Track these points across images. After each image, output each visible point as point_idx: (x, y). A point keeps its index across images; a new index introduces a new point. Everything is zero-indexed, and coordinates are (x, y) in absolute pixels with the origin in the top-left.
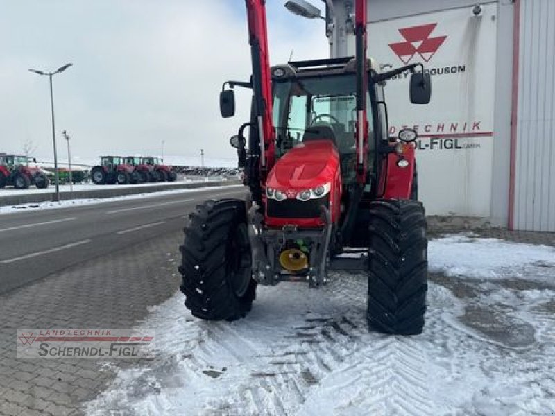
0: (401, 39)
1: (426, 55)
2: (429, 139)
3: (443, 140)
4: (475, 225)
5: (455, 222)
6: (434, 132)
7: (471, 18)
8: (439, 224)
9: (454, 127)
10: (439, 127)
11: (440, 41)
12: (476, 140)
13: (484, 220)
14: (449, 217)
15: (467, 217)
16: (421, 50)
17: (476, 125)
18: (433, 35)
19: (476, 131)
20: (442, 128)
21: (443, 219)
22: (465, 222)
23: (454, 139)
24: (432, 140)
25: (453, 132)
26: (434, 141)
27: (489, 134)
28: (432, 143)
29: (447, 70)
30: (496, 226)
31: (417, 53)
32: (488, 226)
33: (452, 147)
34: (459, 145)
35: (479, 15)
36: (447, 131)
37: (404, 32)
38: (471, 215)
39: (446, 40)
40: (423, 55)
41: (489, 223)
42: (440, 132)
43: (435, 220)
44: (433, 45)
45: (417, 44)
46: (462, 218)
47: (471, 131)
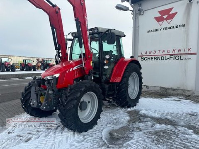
0: (159, 15)
1: (169, 21)
2: (169, 56)
3: (175, 56)
4: (188, 93)
5: (179, 92)
6: (171, 53)
7: (188, 3)
8: (172, 92)
9: (180, 50)
10: (173, 51)
11: (175, 14)
12: (189, 56)
13: (192, 92)
14: (177, 89)
15: (184, 90)
16: (167, 19)
17: (189, 50)
18: (172, 12)
19: (189, 52)
20: (175, 51)
21: (174, 90)
22: (183, 92)
23: (179, 56)
24: (170, 56)
25: (179, 53)
26: (171, 57)
27: (195, 54)
28: (170, 58)
29: (177, 27)
30: (197, 95)
31: (165, 20)
32: (194, 95)
33: (179, 59)
34: (181, 58)
35: (191, 2)
36: (177, 52)
37: (160, 12)
38: (186, 89)
39: (177, 13)
40: (167, 21)
41: (194, 93)
42: (174, 53)
43: (170, 90)
44: (171, 17)
45: (165, 17)
46: (182, 90)
47: (187, 53)
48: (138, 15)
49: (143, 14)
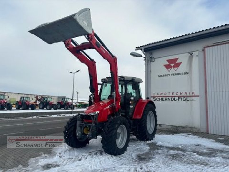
0: (167, 63)
1: (176, 68)
2: (178, 97)
3: (183, 98)
4: (195, 130)
5: (188, 129)
6: (179, 95)
7: (190, 56)
8: (182, 129)
9: (186, 93)
10: (181, 93)
11: (180, 63)
12: (194, 98)
13: (198, 129)
14: (186, 127)
15: (192, 127)
16: (174, 67)
17: (193, 93)
18: (178, 62)
19: (194, 95)
20: (182, 94)
21: (183, 127)
22: (191, 129)
23: (186, 98)
24: (179, 97)
25: (186, 95)
26: (179, 98)
27: (198, 96)
28: (179, 99)
29: (182, 74)
30: (203, 132)
31: (172, 68)
32: (200, 131)
34: (188, 100)
35: (193, 55)
36: (183, 95)
37: (168, 61)
38: (194, 127)
39: (182, 63)
41: (200, 130)
42: (181, 95)
43: (180, 128)
44: (177, 65)
45: (172, 65)
46: (190, 127)
47: (192, 95)
48: (150, 62)
49: (153, 61)
